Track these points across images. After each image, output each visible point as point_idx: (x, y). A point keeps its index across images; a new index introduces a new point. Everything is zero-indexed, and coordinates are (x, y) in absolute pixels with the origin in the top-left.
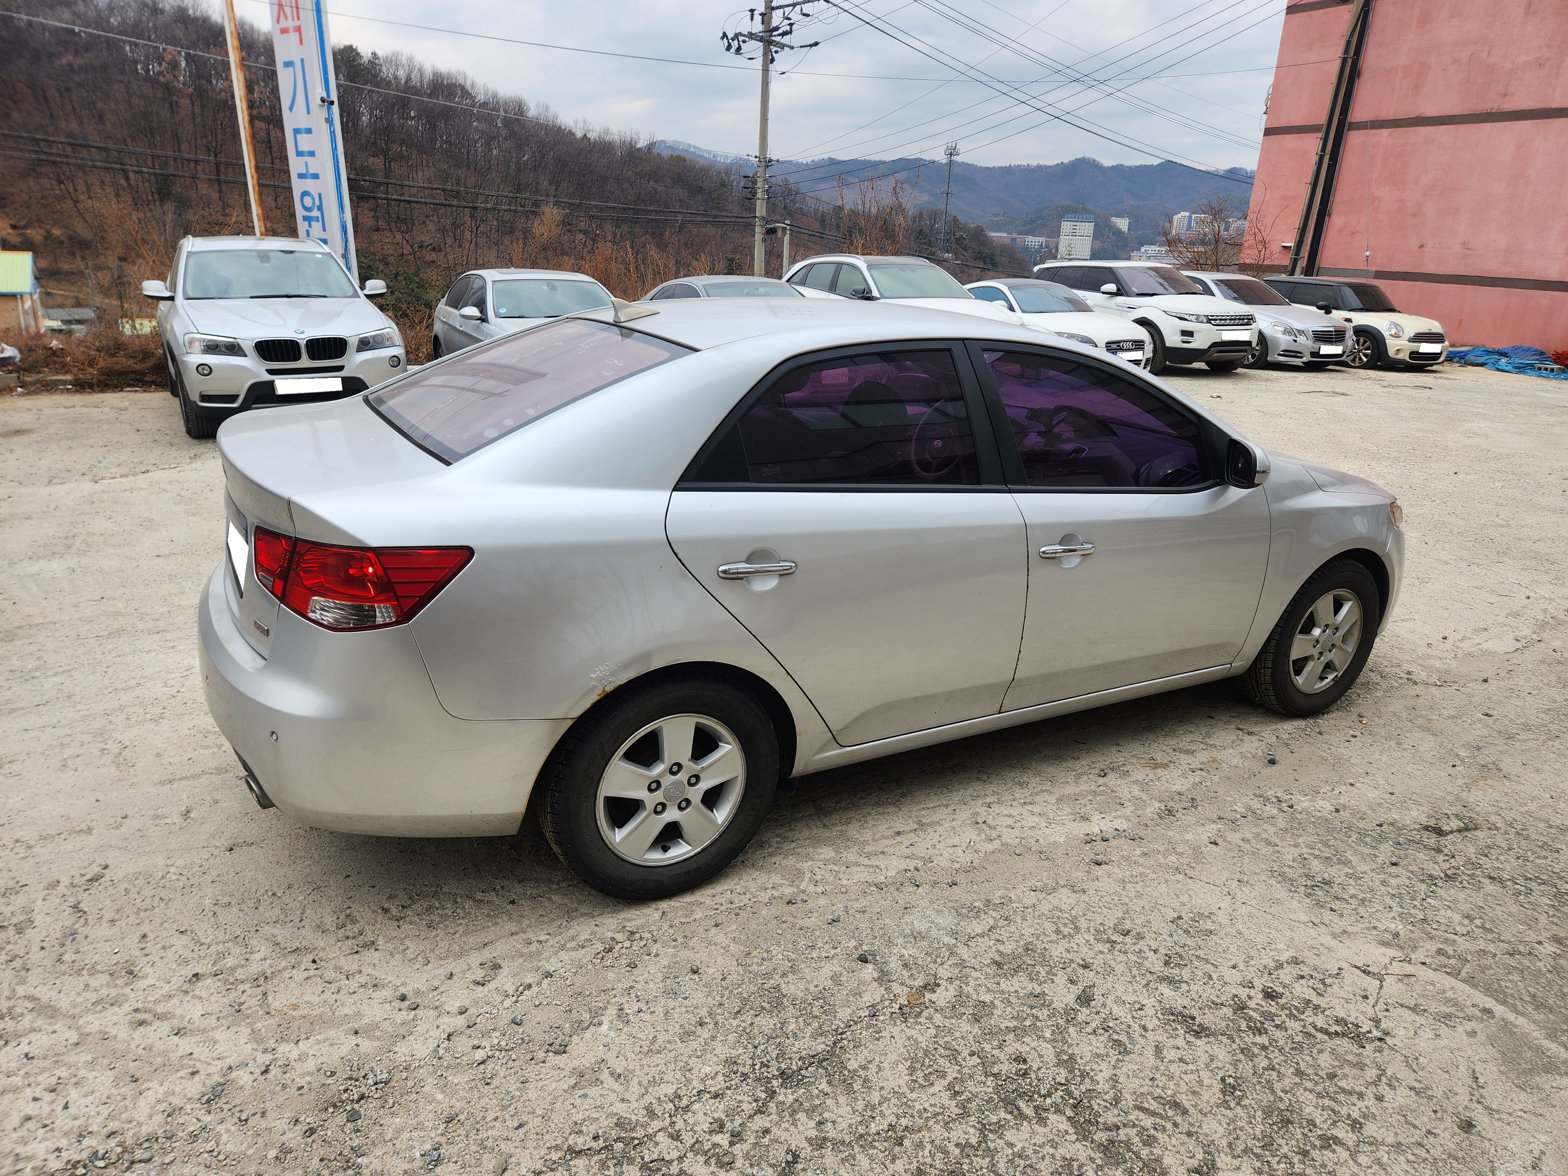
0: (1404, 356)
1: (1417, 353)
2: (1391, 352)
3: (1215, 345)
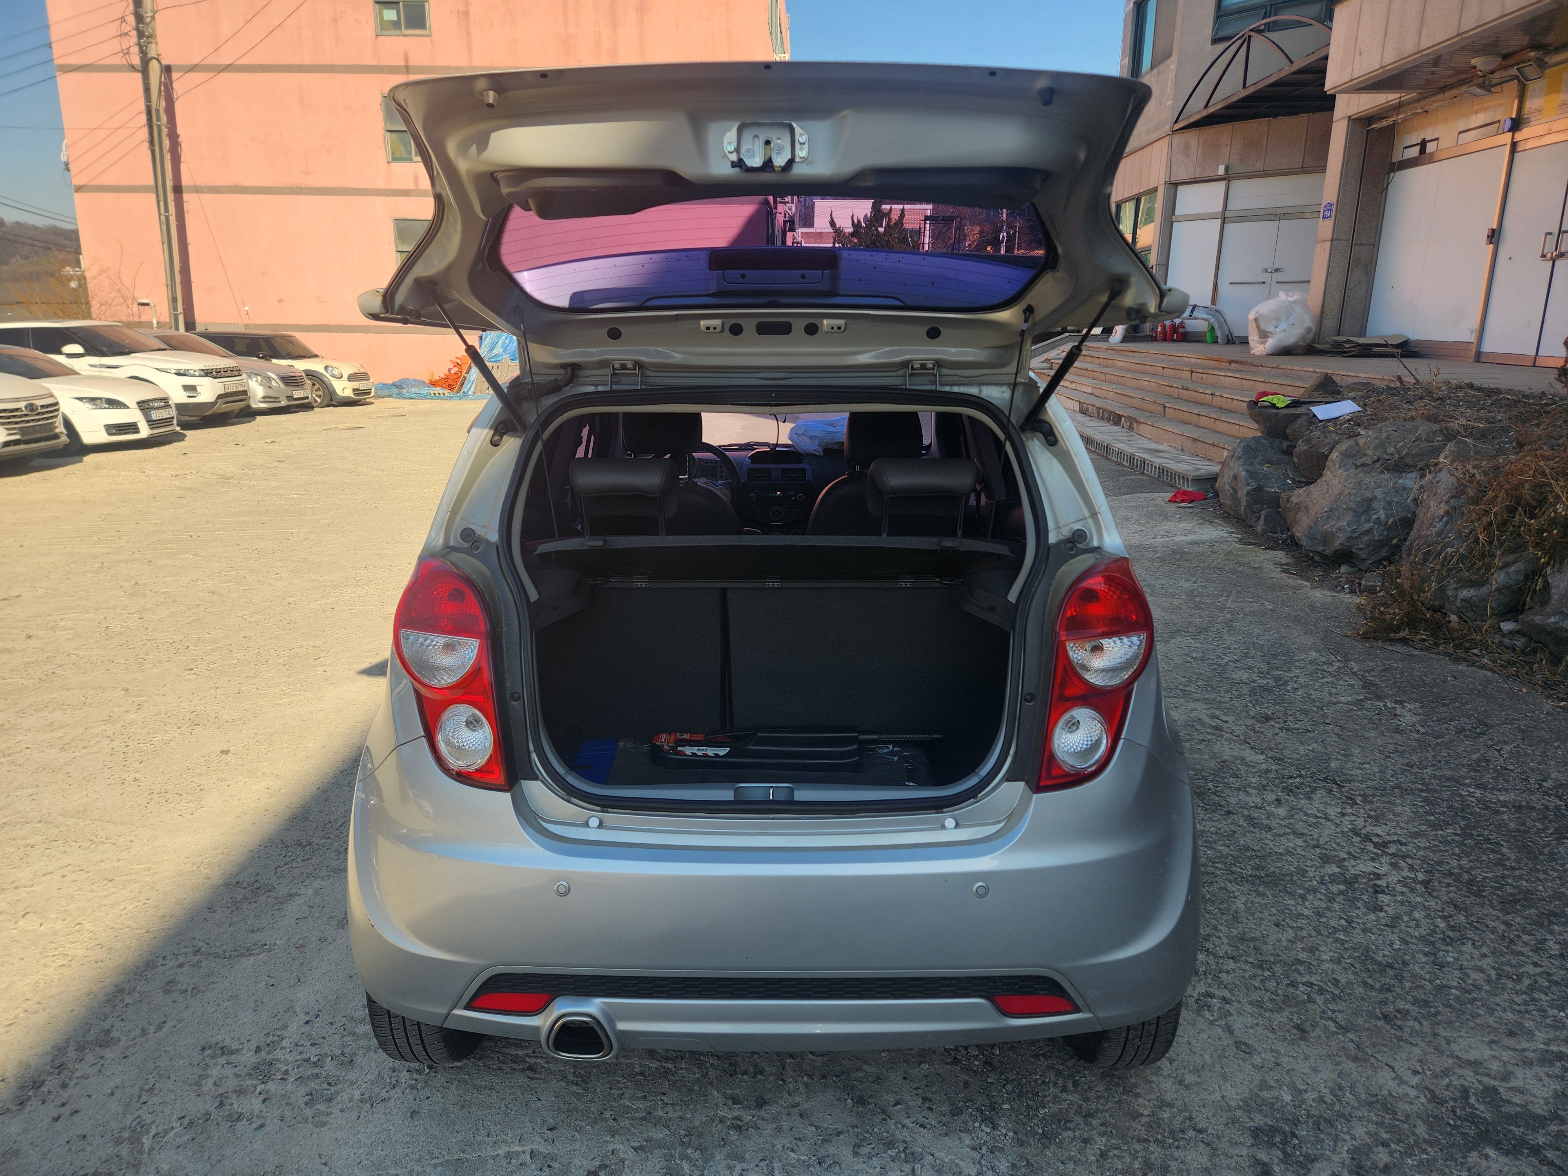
0: (348, 393)
1: (358, 390)
2: (339, 392)
3: (220, 397)
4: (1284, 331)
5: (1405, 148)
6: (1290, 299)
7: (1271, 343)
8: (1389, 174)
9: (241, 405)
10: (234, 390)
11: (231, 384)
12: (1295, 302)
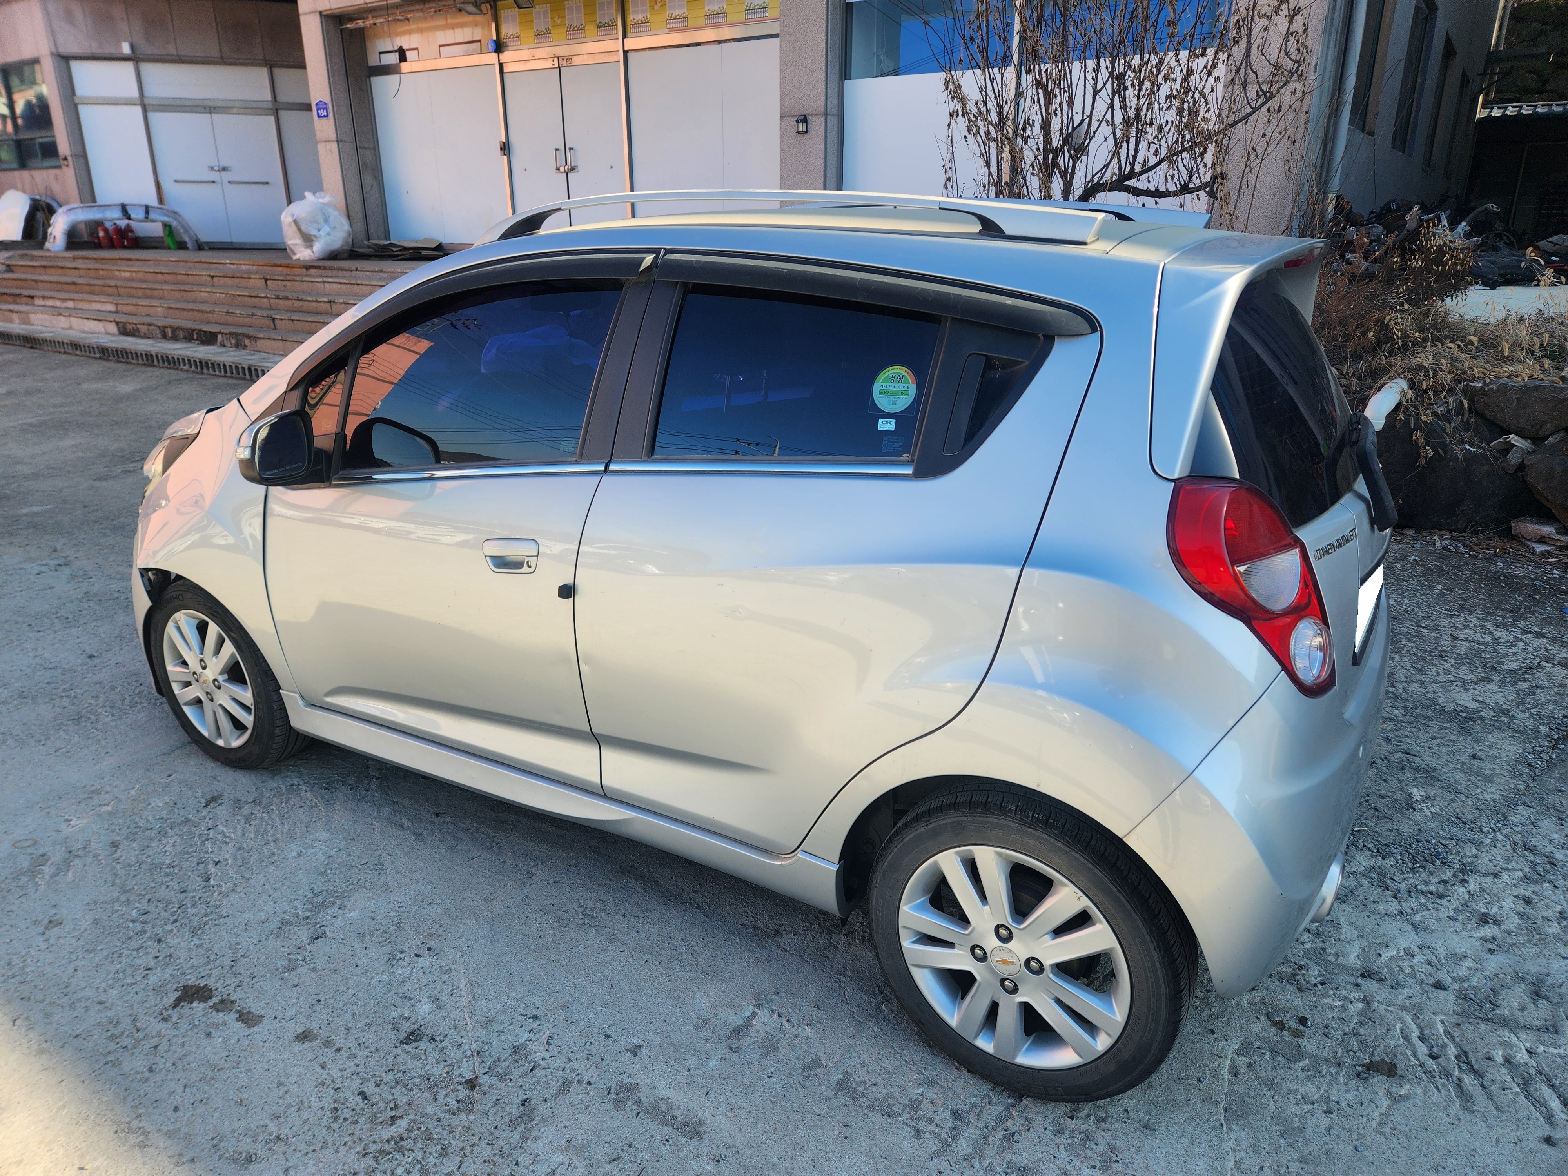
4: (329, 234)
5: (380, 53)
6: (321, 200)
7: (318, 248)
8: (369, 77)
12: (328, 204)
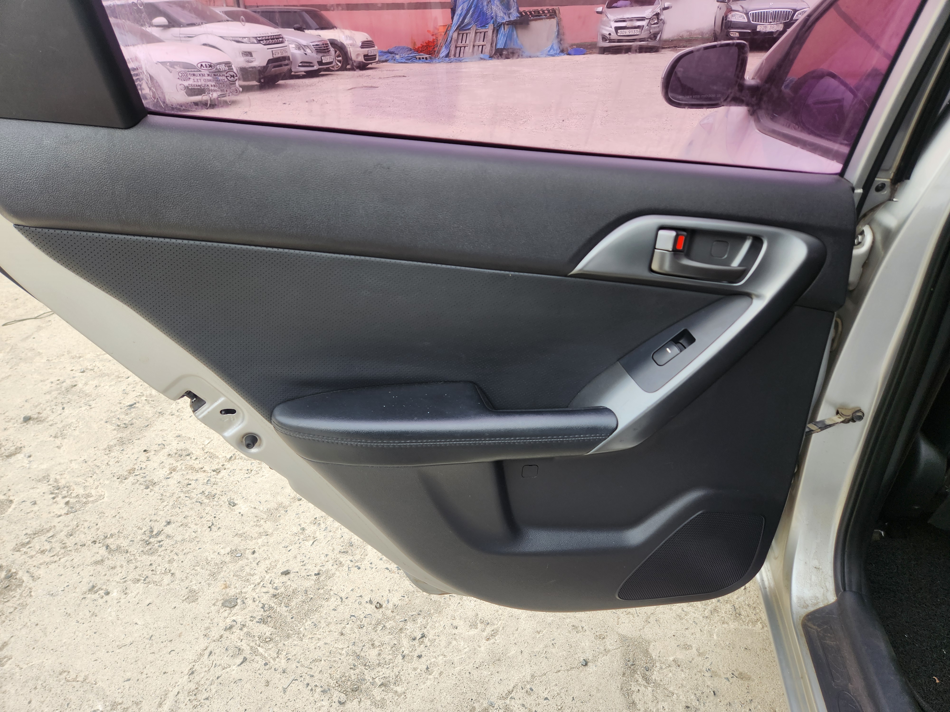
0: (360, 58)
1: (367, 55)
2: (354, 57)
3: (270, 61)
9: (285, 68)
10: (280, 55)
11: (277, 50)
